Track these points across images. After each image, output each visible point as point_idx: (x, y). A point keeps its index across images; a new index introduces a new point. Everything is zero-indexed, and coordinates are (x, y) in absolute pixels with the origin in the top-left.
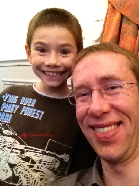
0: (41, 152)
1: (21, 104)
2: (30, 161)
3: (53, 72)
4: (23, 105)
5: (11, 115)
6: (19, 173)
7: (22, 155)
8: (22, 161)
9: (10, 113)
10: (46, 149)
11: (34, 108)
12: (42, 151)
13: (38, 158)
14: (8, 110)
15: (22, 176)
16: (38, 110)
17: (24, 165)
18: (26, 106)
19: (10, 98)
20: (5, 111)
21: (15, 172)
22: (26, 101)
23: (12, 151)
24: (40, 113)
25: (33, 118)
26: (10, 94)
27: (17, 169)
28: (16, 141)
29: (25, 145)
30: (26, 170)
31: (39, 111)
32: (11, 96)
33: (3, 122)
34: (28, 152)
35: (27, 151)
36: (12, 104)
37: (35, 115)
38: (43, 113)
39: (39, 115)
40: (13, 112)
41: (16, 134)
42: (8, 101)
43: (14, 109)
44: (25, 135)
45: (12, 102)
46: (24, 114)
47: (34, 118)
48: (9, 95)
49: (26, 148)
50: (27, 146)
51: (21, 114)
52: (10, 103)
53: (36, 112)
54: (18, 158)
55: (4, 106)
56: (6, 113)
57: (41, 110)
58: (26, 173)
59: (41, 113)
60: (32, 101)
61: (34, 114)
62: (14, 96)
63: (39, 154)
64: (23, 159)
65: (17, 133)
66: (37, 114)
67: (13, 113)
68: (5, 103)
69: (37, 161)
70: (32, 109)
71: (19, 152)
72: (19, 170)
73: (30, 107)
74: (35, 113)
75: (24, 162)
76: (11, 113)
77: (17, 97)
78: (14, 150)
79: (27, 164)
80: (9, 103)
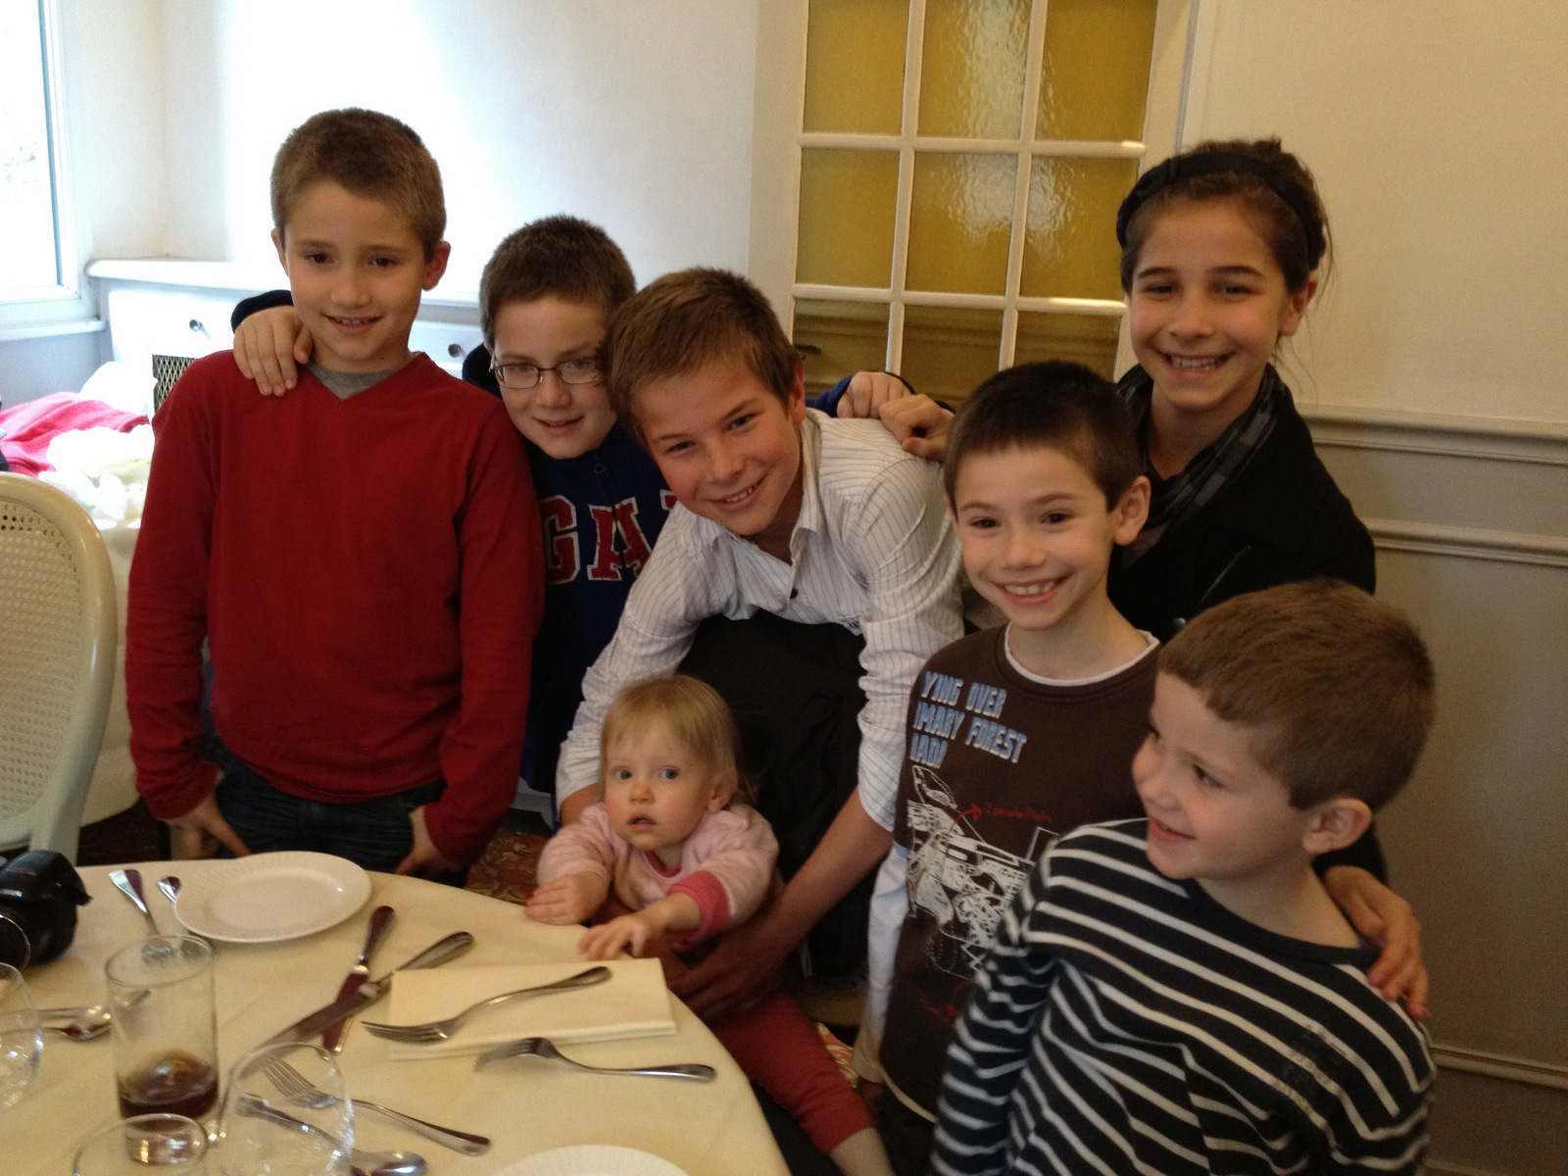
0: (1016, 864)
1: (969, 708)
2: (992, 887)
3: (1026, 585)
4: (973, 711)
5: (944, 746)
6: (968, 915)
7: (972, 867)
8: (973, 885)
9: (941, 739)
10: (1029, 855)
11: (1000, 721)
12: (1020, 862)
13: (1011, 879)
14: (936, 726)
15: (975, 923)
16: (1010, 730)
17: (978, 895)
18: (981, 716)
19: (938, 688)
20: (927, 730)
21: (958, 910)
22: (980, 696)
23: (947, 855)
24: (1014, 742)
25: (995, 756)
26: (939, 673)
27: (961, 903)
28: (957, 827)
29: (977, 839)
30: (984, 910)
31: (1012, 735)
32: (941, 677)
33: (925, 766)
34: (988, 861)
35: (985, 858)
36: (947, 706)
37: (1002, 747)
38: (1024, 741)
39: (1012, 747)
40: (950, 736)
41: (954, 806)
42: (934, 699)
43: (953, 725)
44: (976, 810)
45: (945, 702)
46: (976, 745)
47: (998, 757)
48: (936, 676)
49: (980, 848)
50: (984, 844)
51: (968, 743)
52: (942, 704)
53: (1003, 736)
54: (962, 873)
55: (923, 715)
56: (930, 736)
57: (1018, 730)
58: (982, 916)
59: (1018, 739)
60: (995, 697)
61: (999, 745)
62: (952, 679)
63: (1011, 871)
64: (976, 879)
65: (957, 803)
66: (1006, 745)
67: (948, 740)
68: (925, 704)
69: (1008, 887)
70: (993, 727)
71: (963, 857)
72: (966, 908)
73: (990, 719)
74: (999, 742)
75: (979, 887)
76: (944, 739)
77: (959, 684)
78: (952, 852)
79: (985, 893)
80: (937, 704)
